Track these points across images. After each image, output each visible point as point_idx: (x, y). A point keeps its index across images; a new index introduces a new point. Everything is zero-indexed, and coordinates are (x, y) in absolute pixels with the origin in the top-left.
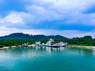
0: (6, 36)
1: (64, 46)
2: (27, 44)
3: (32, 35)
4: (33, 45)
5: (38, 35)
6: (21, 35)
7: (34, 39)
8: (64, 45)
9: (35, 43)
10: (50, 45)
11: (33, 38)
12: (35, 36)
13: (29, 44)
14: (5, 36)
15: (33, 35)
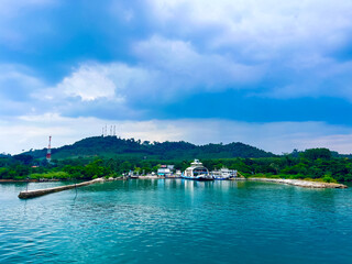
0: (66, 146)
1: (227, 179)
2: (135, 174)
3: (146, 142)
4: (151, 177)
5: (167, 143)
6: (112, 142)
7: (154, 159)
8: (228, 175)
9: (156, 171)
10: (192, 177)
11: (152, 154)
12: (157, 144)
13: (140, 174)
14: (62, 148)
15: (151, 142)
